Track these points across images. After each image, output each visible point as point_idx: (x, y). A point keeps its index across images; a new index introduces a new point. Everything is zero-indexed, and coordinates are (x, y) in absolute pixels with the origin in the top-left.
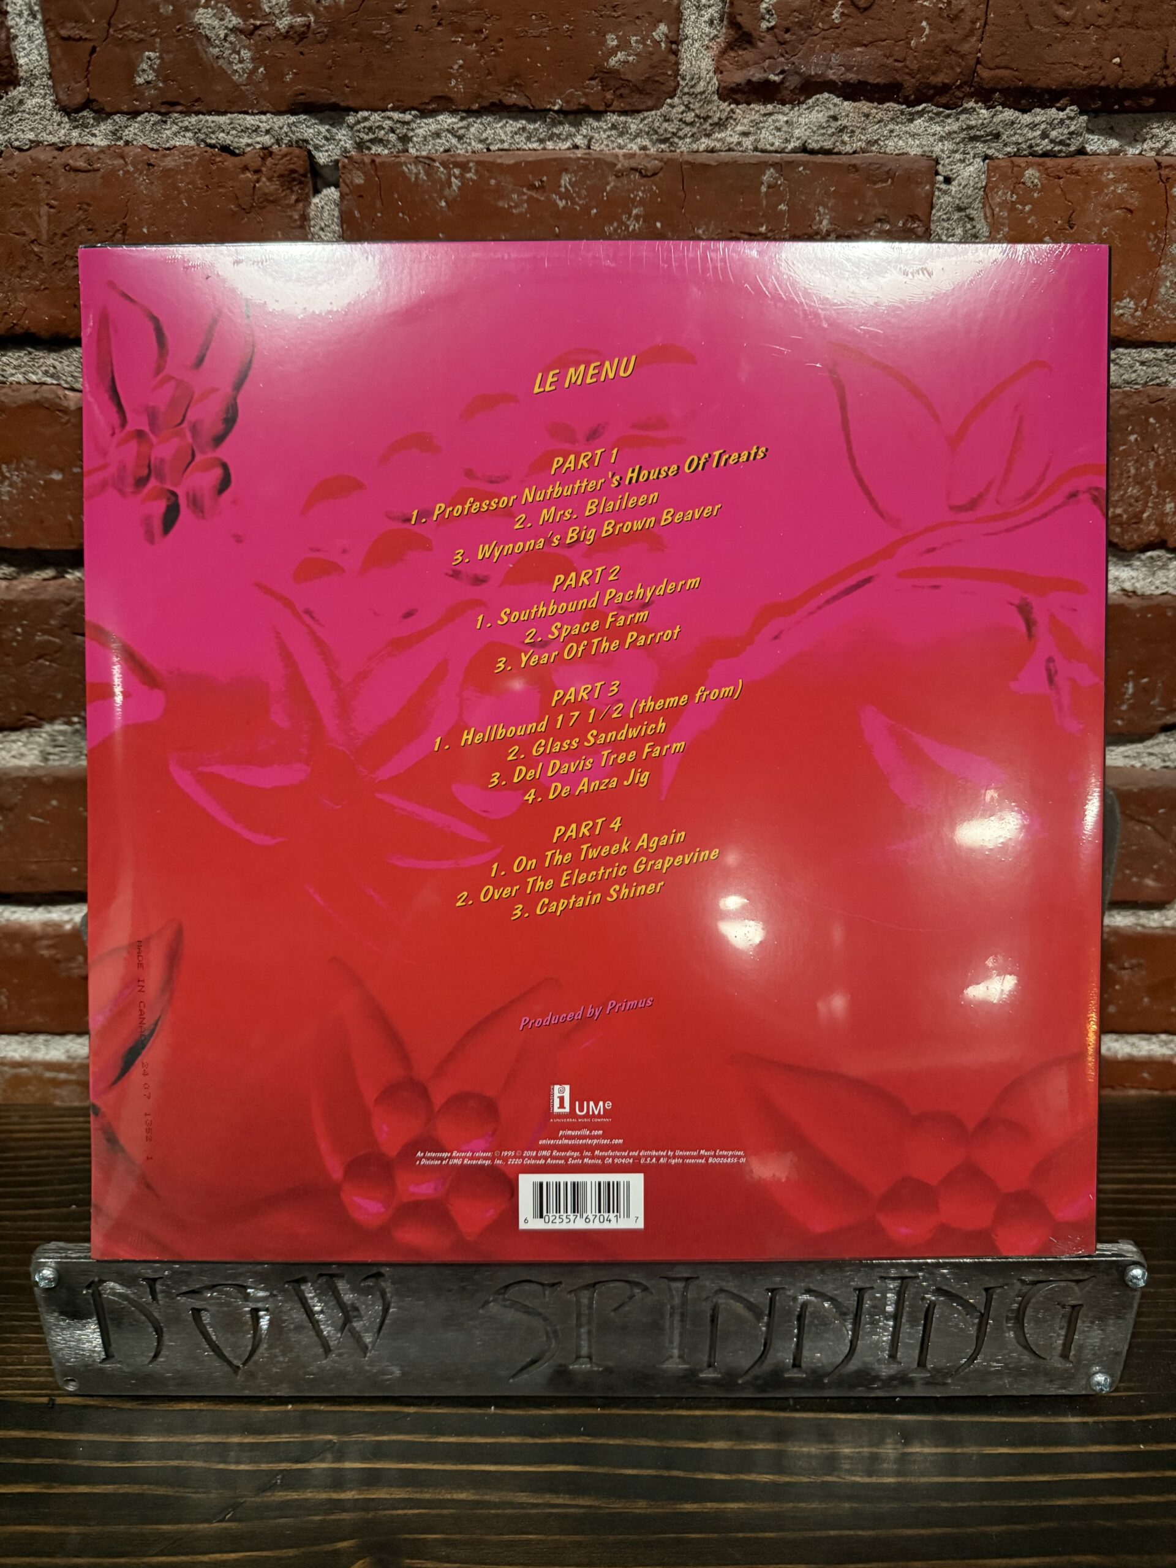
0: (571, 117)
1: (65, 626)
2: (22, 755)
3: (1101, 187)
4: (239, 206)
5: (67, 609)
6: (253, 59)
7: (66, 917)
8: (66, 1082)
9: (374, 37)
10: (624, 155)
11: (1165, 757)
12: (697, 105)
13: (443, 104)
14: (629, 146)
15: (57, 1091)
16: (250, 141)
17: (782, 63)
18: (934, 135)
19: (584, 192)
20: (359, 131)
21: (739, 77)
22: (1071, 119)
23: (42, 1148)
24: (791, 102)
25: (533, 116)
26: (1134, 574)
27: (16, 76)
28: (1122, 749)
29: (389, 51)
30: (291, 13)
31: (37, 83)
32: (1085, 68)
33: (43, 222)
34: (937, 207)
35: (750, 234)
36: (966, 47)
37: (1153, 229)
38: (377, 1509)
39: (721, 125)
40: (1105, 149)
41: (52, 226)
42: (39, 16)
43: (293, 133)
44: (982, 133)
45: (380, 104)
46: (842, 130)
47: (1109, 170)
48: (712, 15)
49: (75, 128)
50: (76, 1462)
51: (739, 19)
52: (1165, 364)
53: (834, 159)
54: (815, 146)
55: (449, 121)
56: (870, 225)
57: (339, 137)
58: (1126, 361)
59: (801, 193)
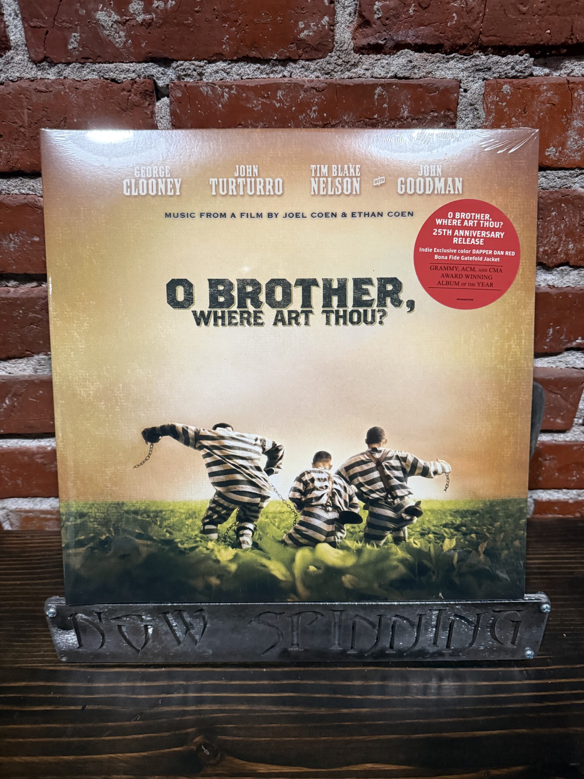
0: (282, 62)
1: (42, 309)
2: (25, 370)
3: (540, 93)
4: (121, 108)
5: (43, 301)
6: (125, 36)
7: (48, 444)
8: (50, 519)
9: (185, 25)
10: (308, 81)
11: (567, 363)
12: (344, 56)
13: (219, 57)
14: (310, 76)
15: (47, 523)
16: (125, 76)
17: (384, 35)
18: (459, 68)
19: (289, 99)
20: (178, 71)
21: (364, 42)
22: (526, 60)
23: (42, 551)
24: (389, 54)
25: (263, 62)
26: (553, 277)
27: (10, 46)
29: (192, 31)
30: (144, 13)
31: (20, 49)
32: (533, 35)
33: (26, 117)
34: (460, 104)
35: (370, 119)
36: (475, 26)
37: (565, 114)
38: (204, 714)
39: (355, 65)
40: (542, 74)
41: (30, 119)
42: (20, 16)
43: (146, 72)
44: (482, 67)
45: (189, 58)
46: (414, 67)
47: (544, 85)
48: (350, 11)
49: (40, 70)
50: (68, 696)
51: (364, 13)
52: (570, 178)
53: (410, 82)
54: (401, 75)
55: (222, 65)
56: (428, 114)
57: (169, 73)
58: (551, 177)
59: (394, 99)
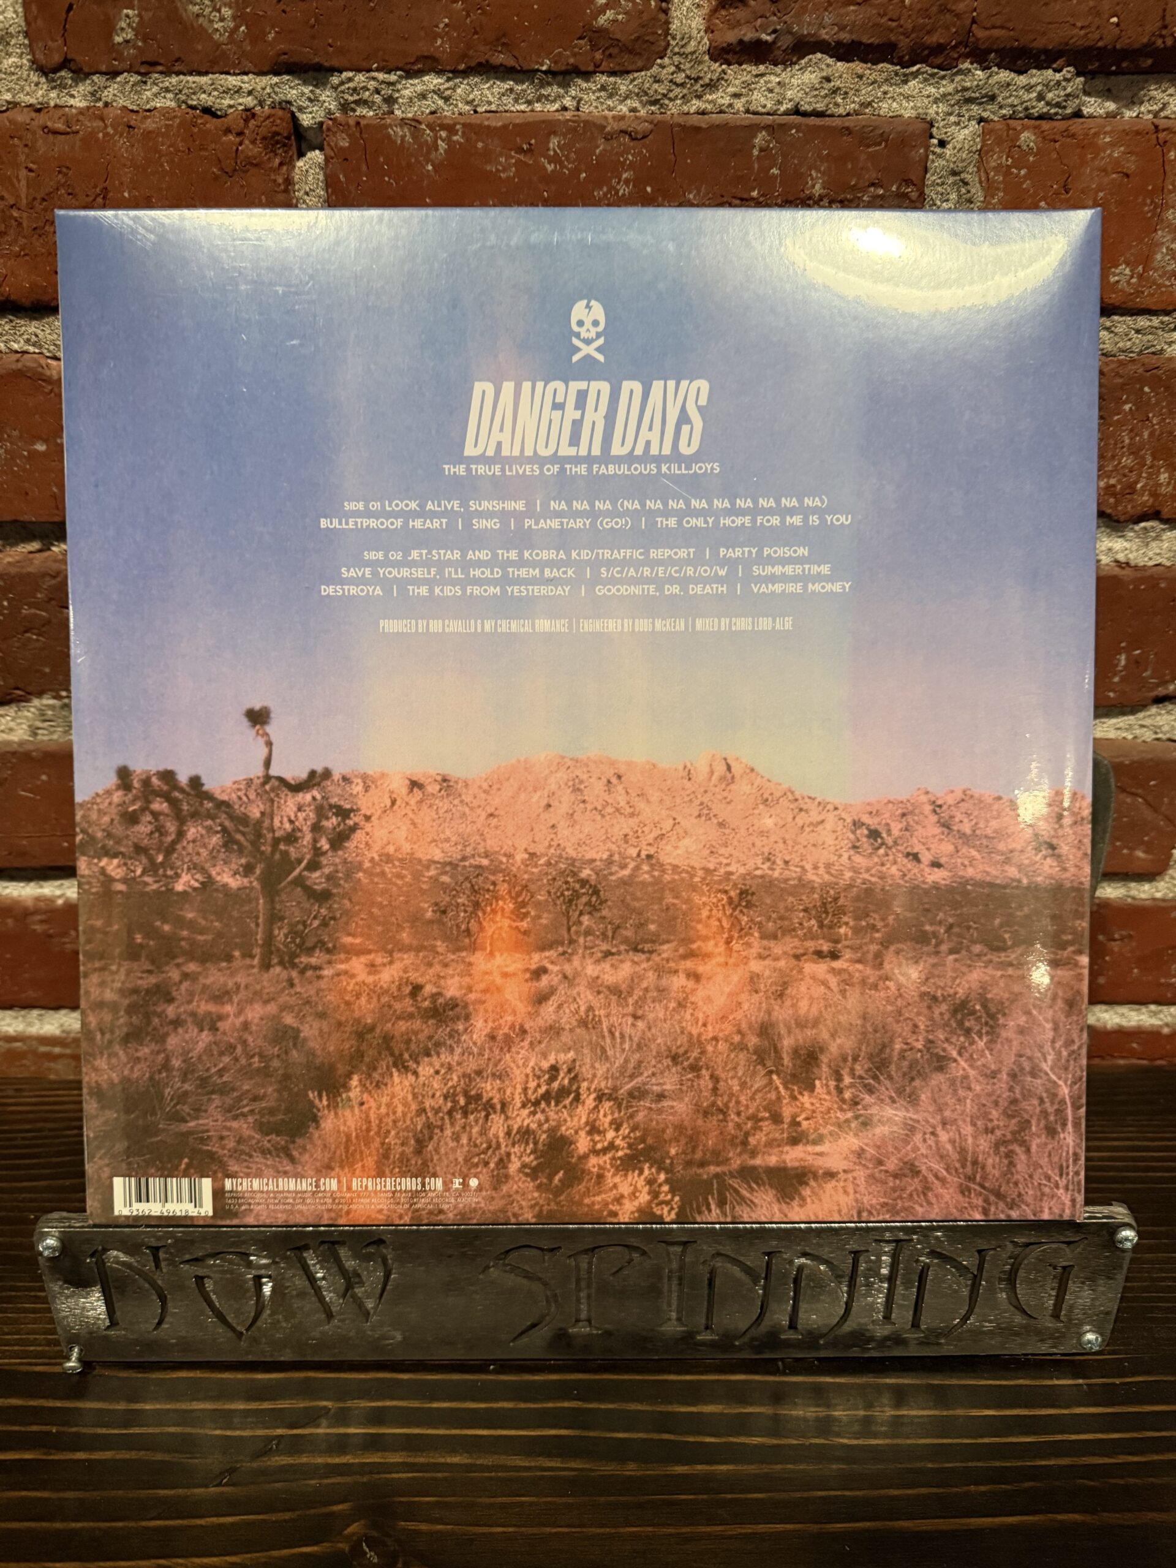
0: (560, 78)
1: (51, 599)
2: (11, 730)
3: (1098, 150)
4: (222, 169)
5: (53, 582)
6: (234, 18)
7: (58, 892)
8: (60, 1056)
10: (614, 117)
11: (1156, 729)
12: (688, 65)
13: (428, 64)
14: (619, 108)
15: (52, 1065)
16: (232, 103)
17: (774, 23)
18: (929, 96)
19: (573, 155)
20: (343, 92)
21: (731, 37)
22: (1068, 80)
23: (38, 1121)
24: (784, 63)
25: (521, 76)
26: (1127, 545)
28: (1114, 721)
29: (373, 9)
31: (13, 42)
32: (1082, 28)
33: (22, 187)
34: (931, 171)
35: (742, 199)
36: (961, 7)
37: (1150, 195)
38: (371, 1473)
39: (712, 86)
40: (1102, 112)
41: (31, 191)
43: (276, 93)
44: (977, 95)
45: (365, 64)
46: (835, 91)
47: (1106, 133)
49: (55, 87)
50: (74, 1429)
52: (1160, 332)
53: (827, 122)
54: (807, 108)
55: (435, 81)
56: (864, 190)
57: (323, 98)
58: (1121, 329)
59: (793, 157)
